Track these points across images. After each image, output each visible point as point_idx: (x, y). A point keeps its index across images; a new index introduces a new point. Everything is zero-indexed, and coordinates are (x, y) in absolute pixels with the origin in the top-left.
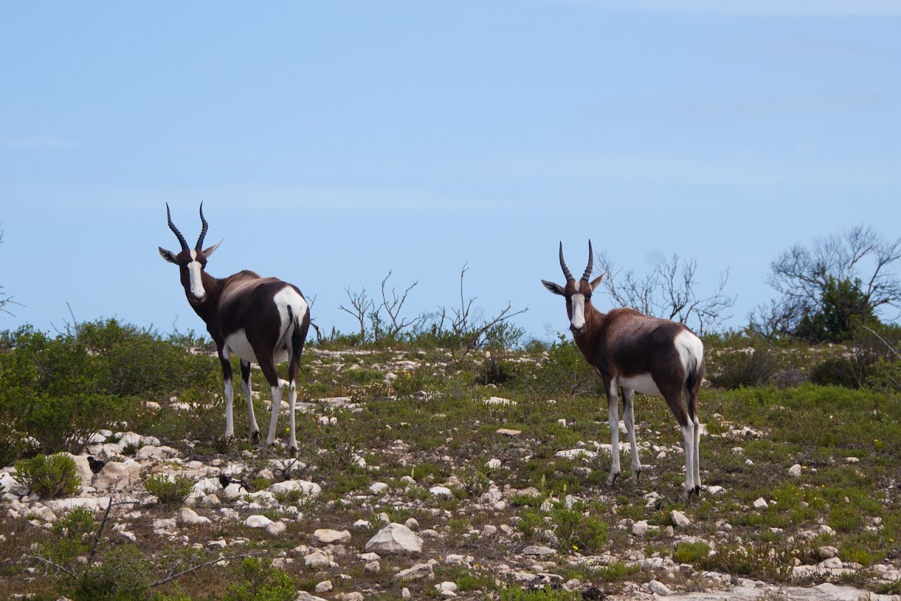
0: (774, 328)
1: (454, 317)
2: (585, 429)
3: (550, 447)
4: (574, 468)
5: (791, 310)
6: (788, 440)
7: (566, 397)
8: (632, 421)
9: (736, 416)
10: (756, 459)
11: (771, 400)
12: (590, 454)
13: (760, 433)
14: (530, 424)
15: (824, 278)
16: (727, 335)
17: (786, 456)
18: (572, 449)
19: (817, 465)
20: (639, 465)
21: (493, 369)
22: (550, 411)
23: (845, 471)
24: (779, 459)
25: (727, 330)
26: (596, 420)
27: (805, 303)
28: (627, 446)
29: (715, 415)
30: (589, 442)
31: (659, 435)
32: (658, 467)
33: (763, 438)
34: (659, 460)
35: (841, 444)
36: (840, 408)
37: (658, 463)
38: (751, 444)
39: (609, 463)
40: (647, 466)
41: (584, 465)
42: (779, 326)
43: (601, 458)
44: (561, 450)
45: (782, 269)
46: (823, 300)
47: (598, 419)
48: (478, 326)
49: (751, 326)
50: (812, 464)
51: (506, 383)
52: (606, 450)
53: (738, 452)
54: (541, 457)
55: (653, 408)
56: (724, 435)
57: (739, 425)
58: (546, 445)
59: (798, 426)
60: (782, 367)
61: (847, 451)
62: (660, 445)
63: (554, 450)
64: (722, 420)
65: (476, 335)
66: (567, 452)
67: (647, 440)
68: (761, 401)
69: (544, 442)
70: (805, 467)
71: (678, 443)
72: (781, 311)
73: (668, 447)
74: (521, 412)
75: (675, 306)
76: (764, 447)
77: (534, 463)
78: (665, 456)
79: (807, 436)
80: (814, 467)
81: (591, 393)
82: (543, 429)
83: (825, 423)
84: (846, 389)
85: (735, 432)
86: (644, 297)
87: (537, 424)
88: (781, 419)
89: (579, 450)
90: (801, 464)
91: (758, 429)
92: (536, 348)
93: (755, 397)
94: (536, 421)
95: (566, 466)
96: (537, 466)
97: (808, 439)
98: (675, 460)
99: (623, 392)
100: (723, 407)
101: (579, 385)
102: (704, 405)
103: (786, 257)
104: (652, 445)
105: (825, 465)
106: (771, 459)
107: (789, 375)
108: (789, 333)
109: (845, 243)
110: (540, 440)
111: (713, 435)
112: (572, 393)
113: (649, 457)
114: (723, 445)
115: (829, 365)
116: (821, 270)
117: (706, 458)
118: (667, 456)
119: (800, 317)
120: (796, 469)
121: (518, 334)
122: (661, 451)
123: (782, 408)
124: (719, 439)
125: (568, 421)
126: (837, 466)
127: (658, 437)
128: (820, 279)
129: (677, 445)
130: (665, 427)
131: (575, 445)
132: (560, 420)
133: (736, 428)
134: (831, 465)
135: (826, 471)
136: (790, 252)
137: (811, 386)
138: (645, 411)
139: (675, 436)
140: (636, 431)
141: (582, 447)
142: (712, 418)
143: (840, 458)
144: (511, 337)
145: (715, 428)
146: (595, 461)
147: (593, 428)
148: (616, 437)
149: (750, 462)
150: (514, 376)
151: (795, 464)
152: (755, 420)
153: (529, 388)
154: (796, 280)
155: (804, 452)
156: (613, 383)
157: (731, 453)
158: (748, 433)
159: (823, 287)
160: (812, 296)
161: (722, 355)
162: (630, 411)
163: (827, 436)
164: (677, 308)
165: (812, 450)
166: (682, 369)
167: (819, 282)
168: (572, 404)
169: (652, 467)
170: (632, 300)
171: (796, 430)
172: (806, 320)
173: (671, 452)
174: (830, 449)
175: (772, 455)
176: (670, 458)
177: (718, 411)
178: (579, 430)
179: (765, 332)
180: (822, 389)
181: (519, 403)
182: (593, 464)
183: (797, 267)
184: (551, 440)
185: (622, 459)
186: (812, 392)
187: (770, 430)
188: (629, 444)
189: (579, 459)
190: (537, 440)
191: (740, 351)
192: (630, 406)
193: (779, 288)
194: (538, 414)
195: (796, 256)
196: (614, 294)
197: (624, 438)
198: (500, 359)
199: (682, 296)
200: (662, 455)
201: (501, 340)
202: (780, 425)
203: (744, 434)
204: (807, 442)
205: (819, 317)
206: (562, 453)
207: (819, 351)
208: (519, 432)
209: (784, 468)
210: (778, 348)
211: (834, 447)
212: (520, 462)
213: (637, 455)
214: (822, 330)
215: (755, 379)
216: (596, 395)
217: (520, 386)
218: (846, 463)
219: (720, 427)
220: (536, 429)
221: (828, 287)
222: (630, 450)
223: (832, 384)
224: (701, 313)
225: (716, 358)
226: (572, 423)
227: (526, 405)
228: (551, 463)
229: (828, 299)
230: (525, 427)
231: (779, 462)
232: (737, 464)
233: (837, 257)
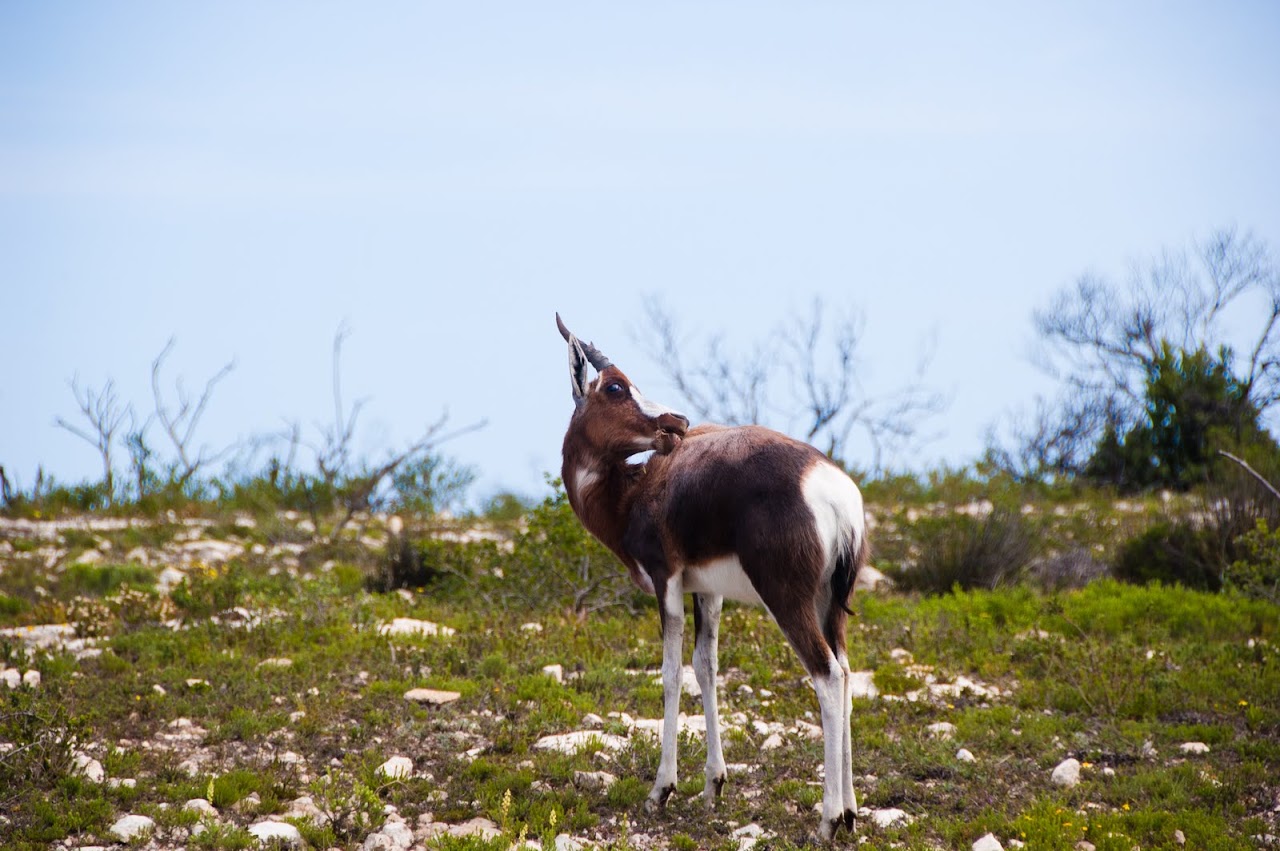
0: (1042, 460)
1: (320, 442)
2: (603, 686)
3: (524, 728)
4: (577, 773)
5: (1079, 419)
6: (1054, 707)
7: (566, 617)
8: (711, 669)
9: (942, 655)
10: (981, 748)
11: (1022, 619)
12: (616, 743)
13: (993, 692)
14: (480, 678)
15: (1150, 344)
16: (934, 476)
17: (1048, 740)
18: (573, 731)
19: (1117, 761)
20: (722, 767)
21: (406, 557)
22: (526, 649)
23: (1176, 772)
24: (1032, 748)
25: (935, 465)
26: (629, 667)
27: (1111, 401)
28: (695, 724)
29: (896, 653)
30: (611, 714)
31: (769, 699)
32: (764, 768)
33: (1001, 702)
34: (767, 752)
35: (1171, 714)
36: (1175, 635)
37: (764, 760)
38: (970, 714)
39: (653, 761)
40: (740, 767)
41: (599, 767)
42: (1053, 454)
43: (637, 750)
44: (549, 734)
45: (1056, 327)
46: (1150, 395)
47: (633, 665)
48: (377, 461)
49: (989, 455)
50: (1104, 758)
51: (430, 588)
52: (649, 734)
53: (942, 733)
54: (504, 750)
55: (756, 638)
56: (913, 696)
57: (945, 673)
58: (516, 724)
59: (1078, 676)
60: (1054, 545)
61: (1183, 728)
62: (769, 718)
63: (533, 733)
64: (908, 664)
65: (370, 483)
66: (562, 738)
67: (742, 710)
68: (999, 620)
69: (511, 718)
70: (1090, 766)
71: (809, 714)
72: (1057, 421)
73: (786, 724)
74: (461, 651)
75: (818, 412)
76: (1000, 722)
77: (488, 765)
78: (779, 744)
79: (1096, 694)
80: (1110, 766)
81: (622, 606)
82: (509, 688)
83: (1136, 668)
84: (1191, 593)
85: (939, 690)
86: (748, 391)
87: (497, 676)
88: (1040, 660)
89: (587, 733)
90: (1080, 757)
91: (989, 680)
92: (506, 510)
93: (989, 611)
94: (494, 671)
95: (558, 772)
96: (493, 771)
97: (1097, 703)
98: (800, 752)
99: (696, 605)
100: (914, 635)
101: (594, 590)
102: (871, 631)
103: (1065, 299)
104: (751, 719)
105: (1133, 760)
106: (1014, 748)
107: (1067, 564)
108: (1074, 469)
109: (1198, 267)
110: (504, 711)
111: (888, 698)
112: (578, 610)
113: (743, 747)
114: (911, 719)
115: (1153, 540)
116: (1144, 329)
117: (870, 747)
118: (785, 743)
119: (1099, 434)
120: (1068, 771)
121: (464, 479)
122: (773, 734)
123: (1043, 634)
124: (901, 705)
125: (567, 670)
126: (1160, 763)
127: (766, 704)
128: (1141, 347)
129: (807, 720)
130: (781, 680)
131: (581, 722)
132: (549, 669)
133: (941, 681)
134: (1147, 759)
135: (1135, 773)
136: (1072, 288)
137: (1114, 585)
138: (739, 644)
139: (803, 700)
140: (718, 689)
141: (595, 727)
142: (887, 659)
143: (1168, 744)
144: (451, 486)
145: (893, 681)
146: (623, 758)
147: (620, 685)
148: (673, 703)
149: (966, 755)
150: (449, 573)
151: (1067, 757)
152: (982, 663)
153: (482, 598)
154: (1089, 352)
155: (1088, 733)
156: (673, 583)
157: (927, 735)
158: (966, 692)
159: (1149, 366)
160: (1123, 386)
161: (921, 520)
162: (708, 646)
163: (1142, 695)
164: (823, 417)
165: (1105, 727)
166: (819, 551)
167: (1137, 355)
168: (578, 633)
169: (750, 770)
170: (723, 398)
171: (1073, 684)
172: (1110, 442)
173: (793, 737)
174: (1146, 724)
175: (1017, 739)
176: (791, 747)
177: (901, 644)
178: (591, 689)
179: (1020, 469)
180: (1137, 593)
181: (459, 631)
182: (620, 767)
183: (1089, 321)
184: (528, 711)
185: (683, 750)
186: (1113, 600)
187: (1015, 684)
188: (702, 718)
189: (589, 755)
190: (495, 713)
191: (961, 510)
192: (710, 636)
193: (1049, 369)
194: (500, 655)
195: (1088, 296)
196: (682, 386)
197: (690, 705)
198: (422, 534)
199: (835, 391)
200: (773, 742)
201: (428, 493)
202: (1037, 673)
203: (958, 694)
204: (1094, 710)
205: (1139, 436)
206: (549, 742)
207: (1139, 508)
208: (455, 696)
209: (1044, 769)
210: (1048, 503)
211: (1156, 722)
212: (457, 764)
213: (719, 740)
214: (1146, 462)
215: (990, 572)
216: (633, 612)
217: (463, 593)
218: (1182, 757)
219: (903, 679)
220: (492, 688)
221: (1159, 365)
222: (701, 733)
223: (1158, 582)
224: (876, 426)
225: (904, 526)
226: (575, 675)
227: (474, 635)
228: (526, 763)
229: (1161, 393)
230: (469, 684)
231: (1033, 755)
232: (938, 759)
233: (1179, 297)
